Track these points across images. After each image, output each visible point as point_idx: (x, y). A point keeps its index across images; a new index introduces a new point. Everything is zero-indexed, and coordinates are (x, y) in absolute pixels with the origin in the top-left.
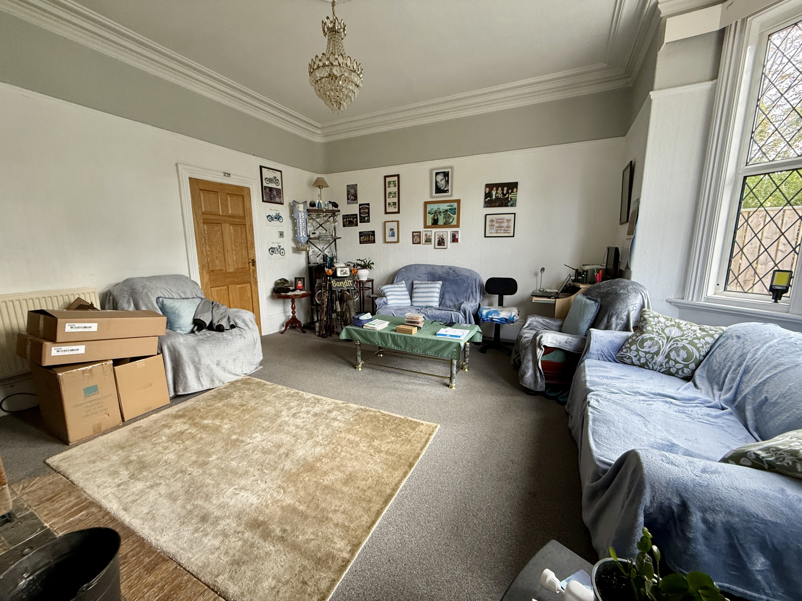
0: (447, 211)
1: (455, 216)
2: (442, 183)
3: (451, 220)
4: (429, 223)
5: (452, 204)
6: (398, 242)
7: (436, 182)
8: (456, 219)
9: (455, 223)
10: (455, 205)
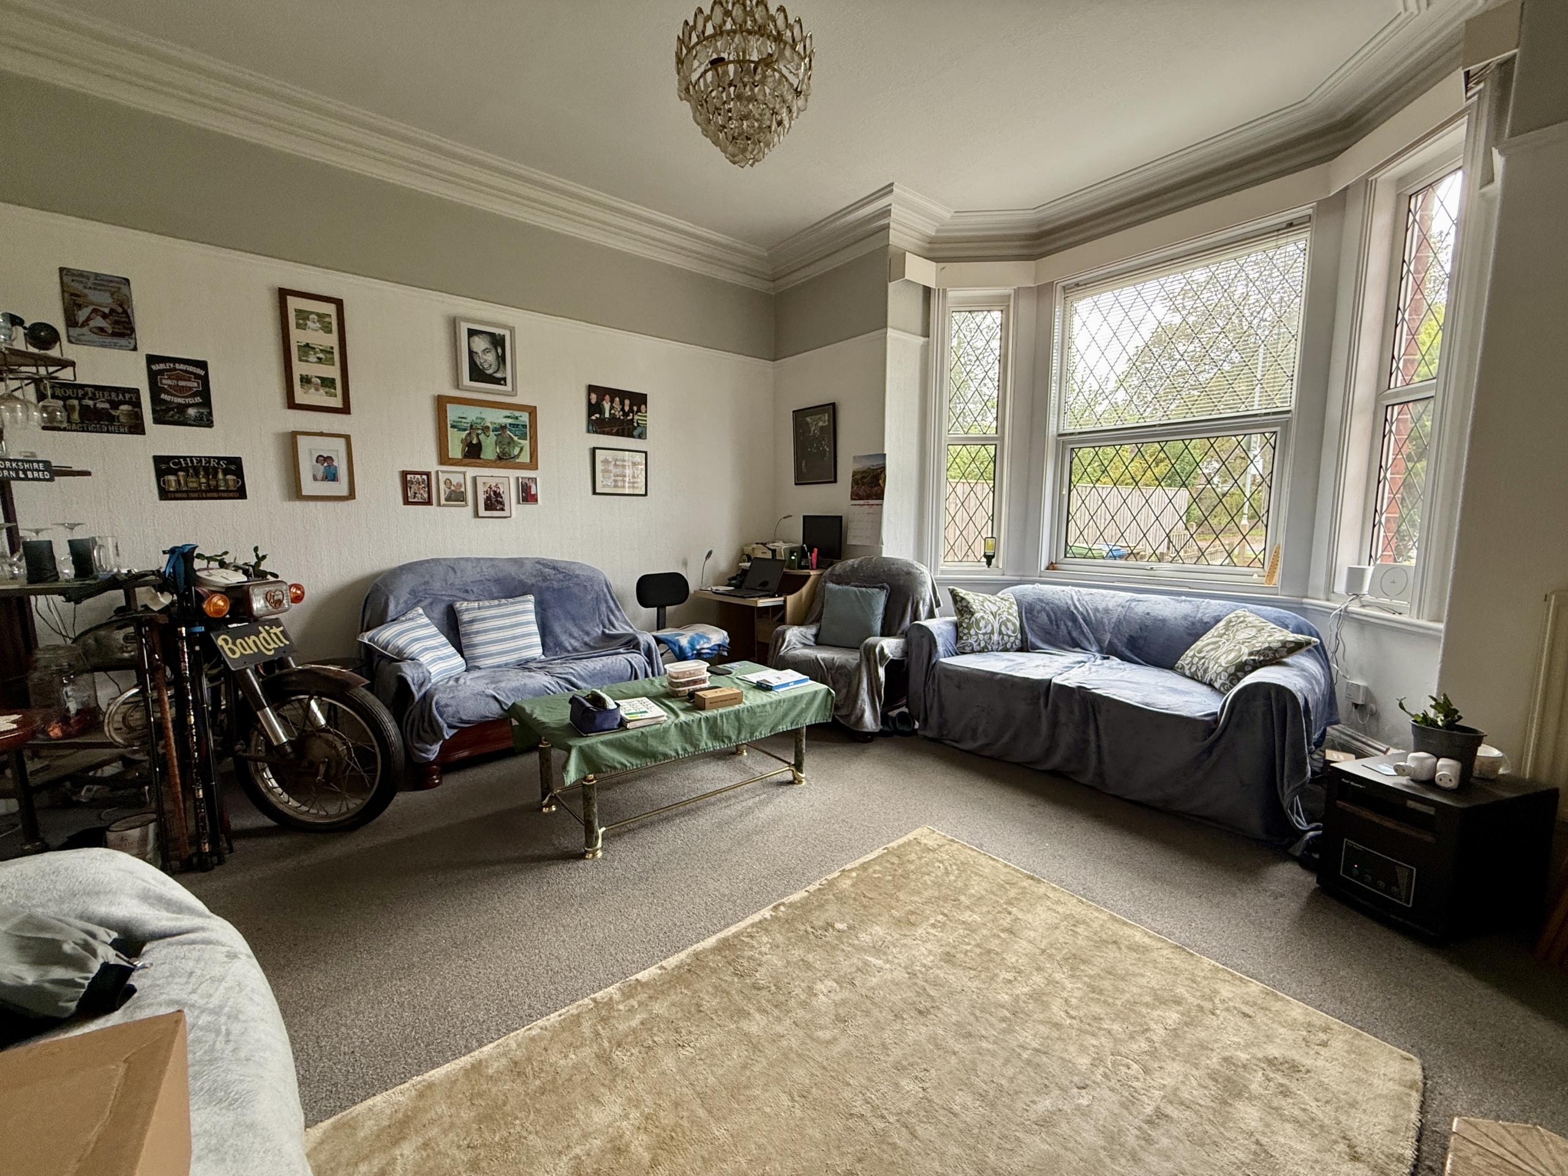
0: (503, 428)
1: (526, 443)
2: (488, 360)
3: (516, 451)
4: (456, 450)
5: (517, 414)
6: (351, 495)
7: (471, 353)
8: (527, 449)
9: (525, 458)
10: (525, 418)
